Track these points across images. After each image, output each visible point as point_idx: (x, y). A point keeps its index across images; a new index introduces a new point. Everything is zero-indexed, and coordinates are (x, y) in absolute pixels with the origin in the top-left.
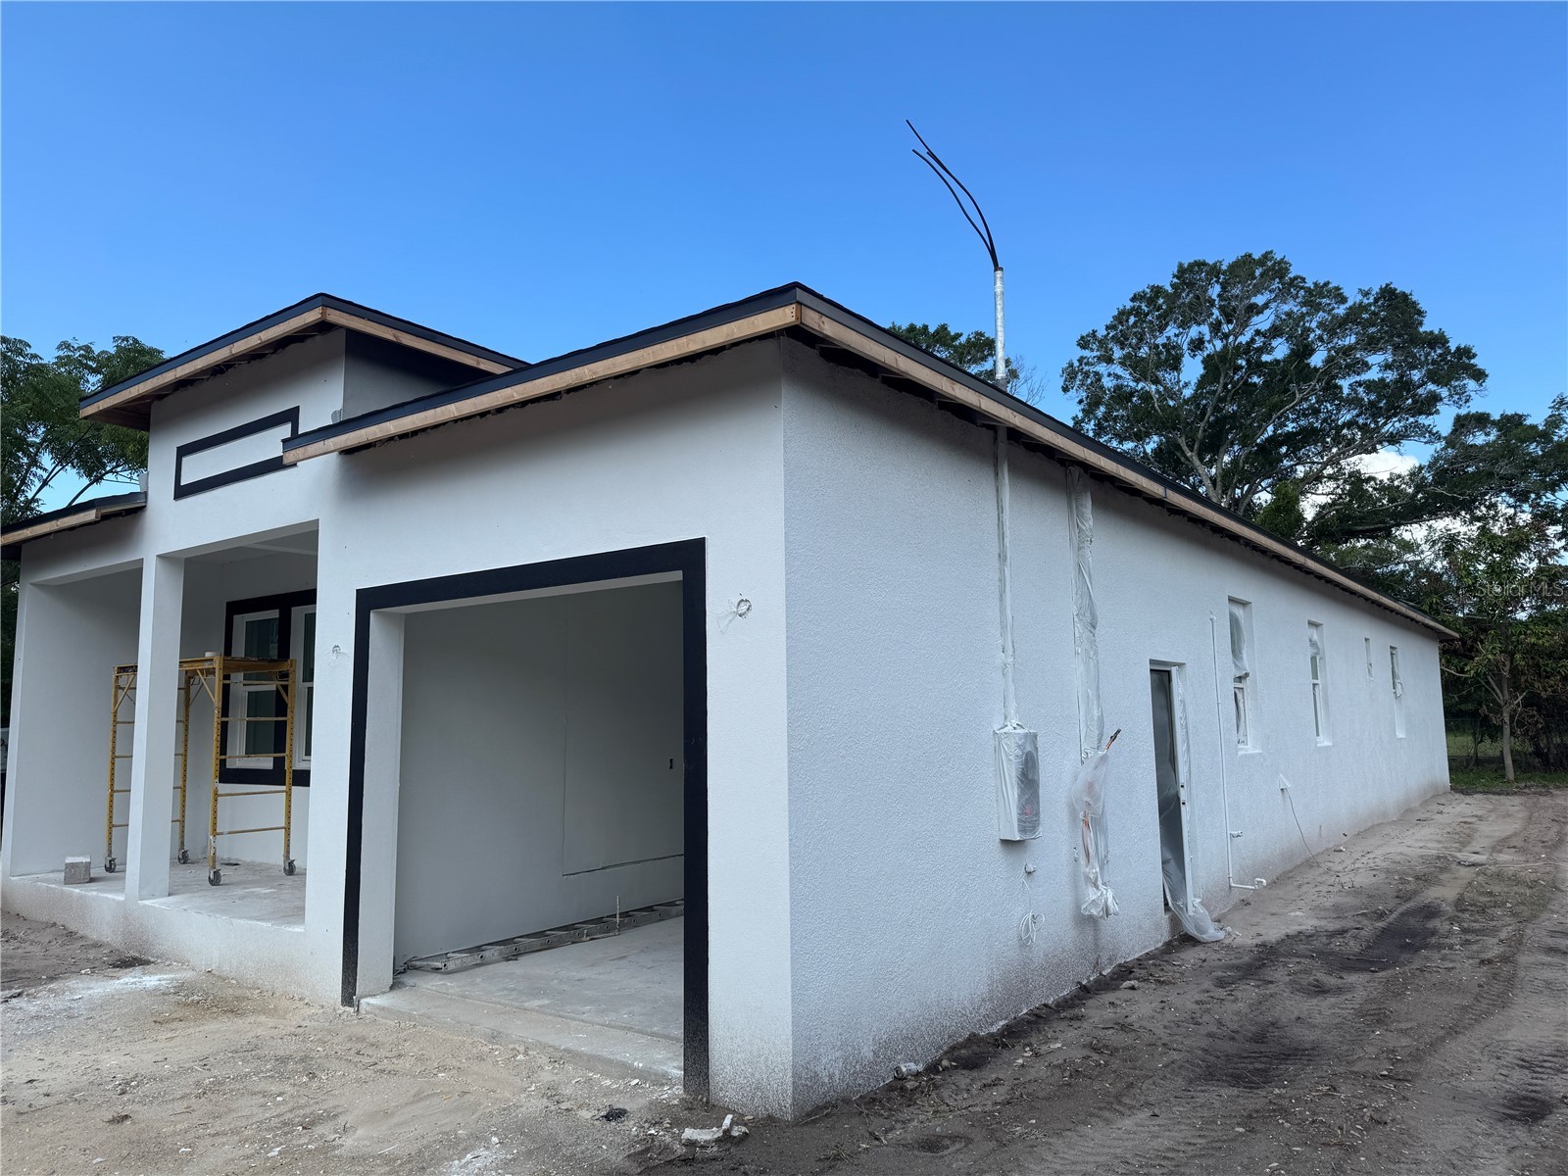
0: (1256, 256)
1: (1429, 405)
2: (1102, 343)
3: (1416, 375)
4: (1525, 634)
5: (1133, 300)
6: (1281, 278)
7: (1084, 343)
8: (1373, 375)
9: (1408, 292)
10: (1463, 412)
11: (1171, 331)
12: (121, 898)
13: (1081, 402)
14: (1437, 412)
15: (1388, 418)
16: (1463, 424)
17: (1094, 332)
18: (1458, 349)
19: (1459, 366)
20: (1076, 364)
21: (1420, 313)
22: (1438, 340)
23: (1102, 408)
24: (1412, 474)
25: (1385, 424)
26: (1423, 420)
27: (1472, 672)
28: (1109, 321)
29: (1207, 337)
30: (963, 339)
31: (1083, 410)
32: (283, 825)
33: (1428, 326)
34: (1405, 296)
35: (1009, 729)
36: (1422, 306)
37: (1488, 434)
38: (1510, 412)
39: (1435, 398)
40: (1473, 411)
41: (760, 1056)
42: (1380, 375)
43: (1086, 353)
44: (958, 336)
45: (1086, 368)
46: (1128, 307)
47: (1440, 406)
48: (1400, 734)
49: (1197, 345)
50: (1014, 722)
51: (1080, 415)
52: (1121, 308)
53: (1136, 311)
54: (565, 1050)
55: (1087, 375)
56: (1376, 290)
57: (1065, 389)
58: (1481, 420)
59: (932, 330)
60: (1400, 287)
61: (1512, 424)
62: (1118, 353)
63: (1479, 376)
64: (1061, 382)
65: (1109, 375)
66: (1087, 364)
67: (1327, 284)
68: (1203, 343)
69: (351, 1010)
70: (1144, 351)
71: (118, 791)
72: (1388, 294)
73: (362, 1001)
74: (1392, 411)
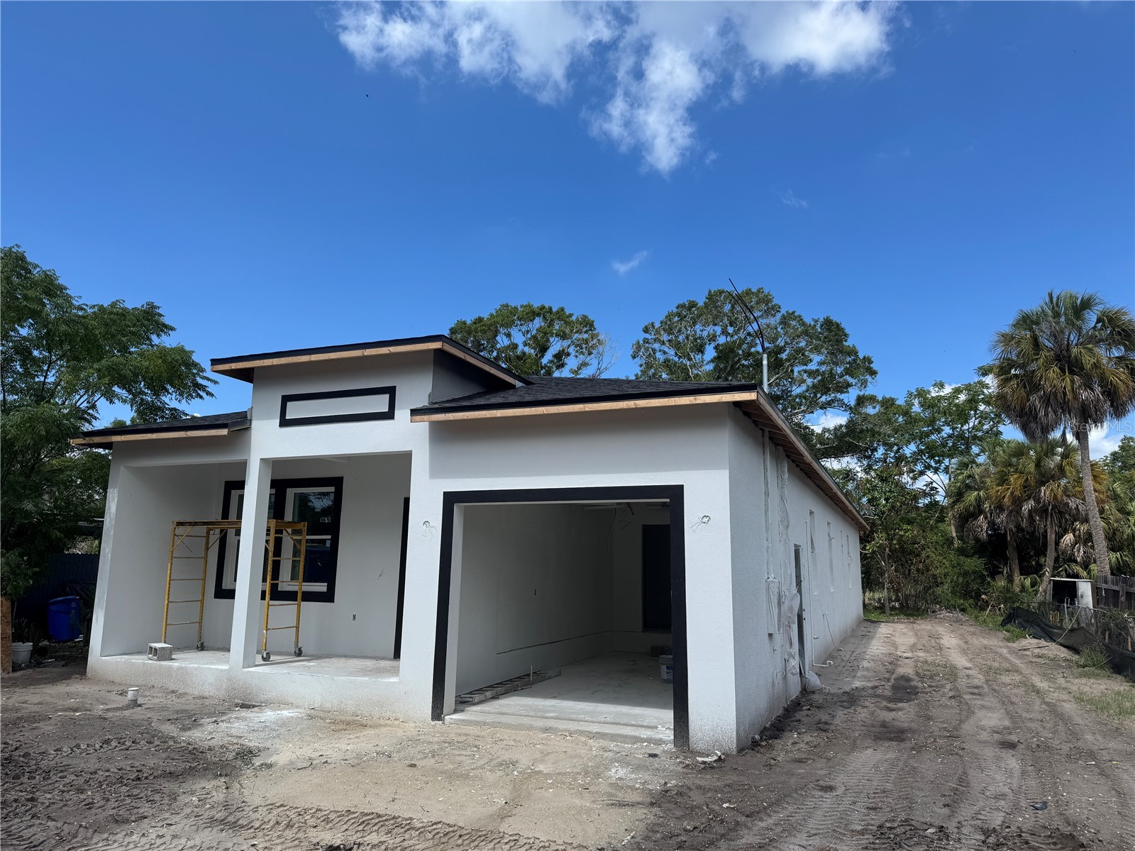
0: (754, 290)
1: (844, 388)
2: (658, 332)
3: (839, 370)
4: (898, 529)
5: (678, 307)
6: (767, 304)
7: (646, 330)
8: (812, 366)
9: (839, 322)
10: (861, 393)
11: (698, 327)
12: (225, 667)
13: (641, 366)
14: (848, 392)
15: (822, 395)
16: (861, 401)
17: (652, 323)
18: (864, 358)
19: (865, 368)
20: (641, 342)
21: (846, 335)
22: (853, 352)
23: (653, 370)
24: (835, 429)
25: (821, 397)
26: (840, 396)
27: (870, 550)
28: (663, 318)
29: (718, 333)
30: (574, 318)
31: (642, 371)
32: (295, 625)
33: (849, 343)
34: (838, 325)
35: (771, 579)
36: (847, 331)
37: (874, 408)
38: (888, 396)
39: (849, 385)
40: (867, 393)
41: (718, 727)
42: (817, 368)
43: (647, 336)
44: (571, 315)
45: (647, 345)
46: (674, 311)
47: (850, 389)
48: (850, 587)
49: (713, 338)
50: (773, 576)
51: (640, 373)
52: (670, 311)
53: (679, 315)
54: (596, 733)
55: (647, 349)
56: (822, 320)
57: (634, 357)
58: (872, 399)
59: (554, 310)
60: (835, 319)
61: (888, 403)
62: (665, 337)
63: (873, 373)
64: (631, 352)
65: (660, 351)
66: (648, 343)
67: (794, 312)
68: (716, 337)
69: (441, 722)
70: (681, 338)
71: (171, 602)
72: (829, 324)
73: (446, 717)
74: (826, 391)
